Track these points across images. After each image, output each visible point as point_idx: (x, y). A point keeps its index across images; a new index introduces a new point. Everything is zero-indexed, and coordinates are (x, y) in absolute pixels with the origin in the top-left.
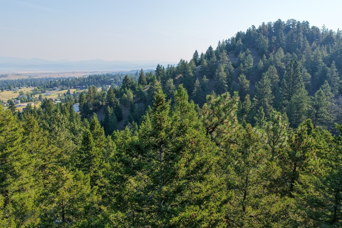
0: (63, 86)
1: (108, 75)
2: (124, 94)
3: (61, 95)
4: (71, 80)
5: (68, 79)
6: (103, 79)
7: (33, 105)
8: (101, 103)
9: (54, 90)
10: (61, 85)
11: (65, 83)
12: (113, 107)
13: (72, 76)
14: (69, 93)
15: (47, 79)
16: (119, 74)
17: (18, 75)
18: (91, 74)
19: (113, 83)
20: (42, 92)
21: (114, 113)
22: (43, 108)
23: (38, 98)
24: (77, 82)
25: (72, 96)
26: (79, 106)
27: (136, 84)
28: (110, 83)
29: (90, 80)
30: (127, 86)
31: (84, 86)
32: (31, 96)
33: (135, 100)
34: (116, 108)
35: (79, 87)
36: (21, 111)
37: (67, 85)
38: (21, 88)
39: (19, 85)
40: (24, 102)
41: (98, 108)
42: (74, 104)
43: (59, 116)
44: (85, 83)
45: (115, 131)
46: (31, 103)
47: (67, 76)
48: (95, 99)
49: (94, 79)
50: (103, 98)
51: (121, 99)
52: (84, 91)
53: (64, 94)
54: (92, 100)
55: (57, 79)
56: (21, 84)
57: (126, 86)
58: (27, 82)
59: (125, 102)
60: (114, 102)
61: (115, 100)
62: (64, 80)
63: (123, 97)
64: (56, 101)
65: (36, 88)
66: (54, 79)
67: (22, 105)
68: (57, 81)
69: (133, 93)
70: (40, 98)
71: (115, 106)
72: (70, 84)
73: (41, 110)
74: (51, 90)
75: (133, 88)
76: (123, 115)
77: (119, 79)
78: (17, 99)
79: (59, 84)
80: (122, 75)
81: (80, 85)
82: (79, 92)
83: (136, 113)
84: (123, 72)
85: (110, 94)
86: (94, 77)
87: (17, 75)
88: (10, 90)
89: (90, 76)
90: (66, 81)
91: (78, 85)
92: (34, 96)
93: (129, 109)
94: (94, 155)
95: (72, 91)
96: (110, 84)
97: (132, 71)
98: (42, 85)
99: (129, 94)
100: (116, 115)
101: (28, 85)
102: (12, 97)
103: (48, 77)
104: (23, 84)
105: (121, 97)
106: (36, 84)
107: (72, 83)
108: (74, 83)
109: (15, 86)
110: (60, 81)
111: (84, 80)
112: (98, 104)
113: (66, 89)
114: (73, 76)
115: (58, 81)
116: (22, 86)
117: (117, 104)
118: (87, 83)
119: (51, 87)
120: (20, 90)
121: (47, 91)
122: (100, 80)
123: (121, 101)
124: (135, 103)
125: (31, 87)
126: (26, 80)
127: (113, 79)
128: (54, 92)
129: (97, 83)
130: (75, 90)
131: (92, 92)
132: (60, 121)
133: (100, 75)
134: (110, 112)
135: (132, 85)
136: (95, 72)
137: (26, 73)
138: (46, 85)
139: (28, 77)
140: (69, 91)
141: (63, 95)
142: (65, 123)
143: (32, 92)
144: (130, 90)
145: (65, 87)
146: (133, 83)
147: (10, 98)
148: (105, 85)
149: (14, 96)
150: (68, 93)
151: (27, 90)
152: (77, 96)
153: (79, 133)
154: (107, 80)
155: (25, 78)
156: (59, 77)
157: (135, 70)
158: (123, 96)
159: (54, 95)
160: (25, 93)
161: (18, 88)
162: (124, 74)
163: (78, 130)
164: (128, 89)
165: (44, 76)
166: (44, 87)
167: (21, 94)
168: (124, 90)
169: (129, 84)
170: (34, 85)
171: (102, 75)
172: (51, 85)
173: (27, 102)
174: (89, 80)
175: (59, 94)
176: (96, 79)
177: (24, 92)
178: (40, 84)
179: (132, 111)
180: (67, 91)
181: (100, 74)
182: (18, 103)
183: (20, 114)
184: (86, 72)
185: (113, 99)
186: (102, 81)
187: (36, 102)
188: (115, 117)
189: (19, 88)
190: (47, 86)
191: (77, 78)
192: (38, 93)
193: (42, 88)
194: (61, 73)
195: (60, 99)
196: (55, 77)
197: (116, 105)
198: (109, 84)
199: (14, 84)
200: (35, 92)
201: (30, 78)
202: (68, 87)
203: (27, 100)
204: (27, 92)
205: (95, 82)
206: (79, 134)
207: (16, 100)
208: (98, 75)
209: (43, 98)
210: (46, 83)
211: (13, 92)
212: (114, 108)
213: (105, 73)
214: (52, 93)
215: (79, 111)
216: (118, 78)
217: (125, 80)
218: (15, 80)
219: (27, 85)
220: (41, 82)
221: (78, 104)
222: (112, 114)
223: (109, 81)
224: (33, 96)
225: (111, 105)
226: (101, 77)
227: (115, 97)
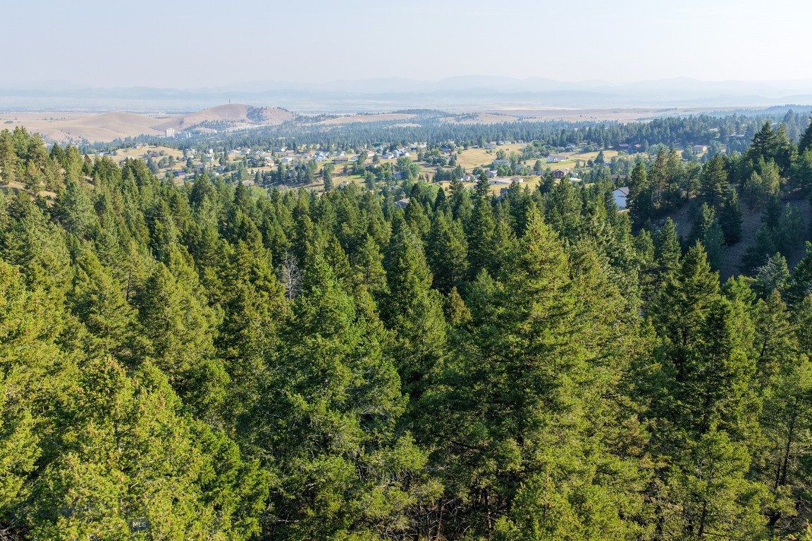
0: (589, 144)
1: (703, 118)
2: (755, 173)
3: (581, 164)
4: (609, 130)
5: (603, 127)
6: (691, 128)
7: (522, 182)
8: (684, 194)
9: (567, 150)
10: (583, 140)
11: (594, 137)
12: (717, 205)
13: (610, 120)
14: (602, 161)
15: (555, 125)
16: (734, 116)
17: (498, 114)
18: (658, 115)
19: (716, 139)
20: (542, 155)
21: (720, 223)
22: (542, 193)
23: (532, 169)
24: (622, 135)
25: (607, 167)
26: (628, 196)
27: (792, 149)
28: (706, 139)
29: (656, 131)
30: (764, 152)
31: (638, 146)
32: (519, 163)
33: (785, 191)
34: (724, 210)
35: (626, 148)
36: (498, 194)
37: (598, 141)
38: (502, 143)
39: (498, 136)
40: (505, 174)
41: (674, 204)
42: (613, 189)
43: (596, 224)
44: (642, 137)
45: (733, 278)
46: (517, 178)
47: (599, 119)
48: (670, 181)
49: (666, 128)
50: (691, 180)
51: (740, 187)
52: (638, 156)
53: (590, 162)
54: (663, 183)
55: (577, 125)
56: (501, 135)
57: (762, 153)
58: (514, 130)
59: (752, 196)
60: (720, 194)
61: (726, 188)
62: (593, 128)
63: (748, 182)
64: (571, 177)
65: (531, 144)
66: (570, 125)
67: (500, 181)
68: (576, 129)
69: (780, 174)
70: (537, 168)
71: (723, 205)
72: (606, 139)
73: (539, 196)
74: (561, 151)
75: (782, 158)
76: (741, 230)
77: (734, 130)
78: (492, 167)
79: (580, 137)
80: (742, 118)
81: (628, 141)
82: (625, 158)
83: (783, 229)
84: (746, 110)
85: (713, 170)
86: (666, 123)
87: (496, 114)
88: (481, 147)
89: (655, 121)
90: (596, 130)
91: (623, 143)
92: (525, 163)
93: (761, 214)
94: (732, 371)
95: (609, 155)
96: (707, 143)
97: (771, 108)
98: (543, 139)
99: (769, 175)
100: (724, 228)
101: (516, 138)
102: (481, 162)
103: (558, 120)
104: (504, 134)
105: (743, 181)
106: (532, 135)
107: (610, 137)
108: (615, 136)
109: (490, 138)
110: (583, 130)
111: (640, 130)
112: (677, 194)
113: (595, 151)
114: (614, 120)
115: (578, 131)
116: (502, 140)
117: (731, 198)
118: (647, 137)
119: (562, 144)
120: (498, 149)
121: (552, 154)
122: (681, 131)
123: (741, 190)
124: (784, 200)
125: (520, 141)
126: (511, 126)
127: (716, 130)
128: (568, 154)
129: (672, 139)
130: (615, 153)
131: (664, 163)
132: (597, 237)
133: (682, 118)
134: (707, 219)
135: (781, 150)
136: (670, 109)
137: (513, 110)
138: (553, 138)
139: (516, 119)
140: (601, 154)
141: (587, 164)
142: (608, 242)
143: (521, 154)
144: (773, 163)
145: (593, 145)
146: (784, 144)
147: (479, 165)
148: (693, 145)
149: (485, 161)
150: (599, 160)
151: (512, 148)
152: (620, 170)
153: (631, 267)
154: (699, 131)
155: (511, 120)
156: (581, 120)
157: (783, 104)
158: (750, 179)
159: (567, 163)
160: (508, 154)
161: (495, 143)
162: (748, 115)
163: (631, 260)
164: (766, 160)
165: (549, 118)
166: (548, 143)
167: (500, 156)
168: (756, 162)
169: (773, 147)
170: (526, 139)
171: (687, 118)
172: (563, 139)
173: (509, 175)
174: (652, 130)
175: (578, 161)
176: (672, 129)
177: (506, 152)
178: (540, 135)
179: (772, 220)
180: (595, 155)
181: (682, 115)
182: (492, 176)
183: (497, 202)
184: (647, 111)
185: (718, 185)
186: (686, 133)
187: (527, 176)
188: (721, 233)
189: (497, 144)
190: (553, 140)
191: (625, 124)
192: (533, 157)
193: (542, 145)
194: (587, 112)
195: (580, 173)
196: (573, 122)
197: (727, 203)
198: (702, 144)
199: (488, 135)
200: (527, 154)
201: (520, 122)
202: (600, 146)
203: (509, 171)
204: (513, 153)
205: (667, 135)
206: (630, 270)
207: (489, 169)
208: (676, 118)
209: (544, 168)
210: (552, 134)
211: (484, 151)
212: (718, 209)
213: (696, 114)
214: (563, 158)
215: (627, 208)
216: (730, 127)
217: (760, 135)
218: (491, 126)
219: (512, 138)
220: (542, 132)
221: (626, 190)
222: (713, 226)
223: (705, 135)
224: (522, 163)
225: (712, 200)
226: (685, 123)
227: (727, 181)
